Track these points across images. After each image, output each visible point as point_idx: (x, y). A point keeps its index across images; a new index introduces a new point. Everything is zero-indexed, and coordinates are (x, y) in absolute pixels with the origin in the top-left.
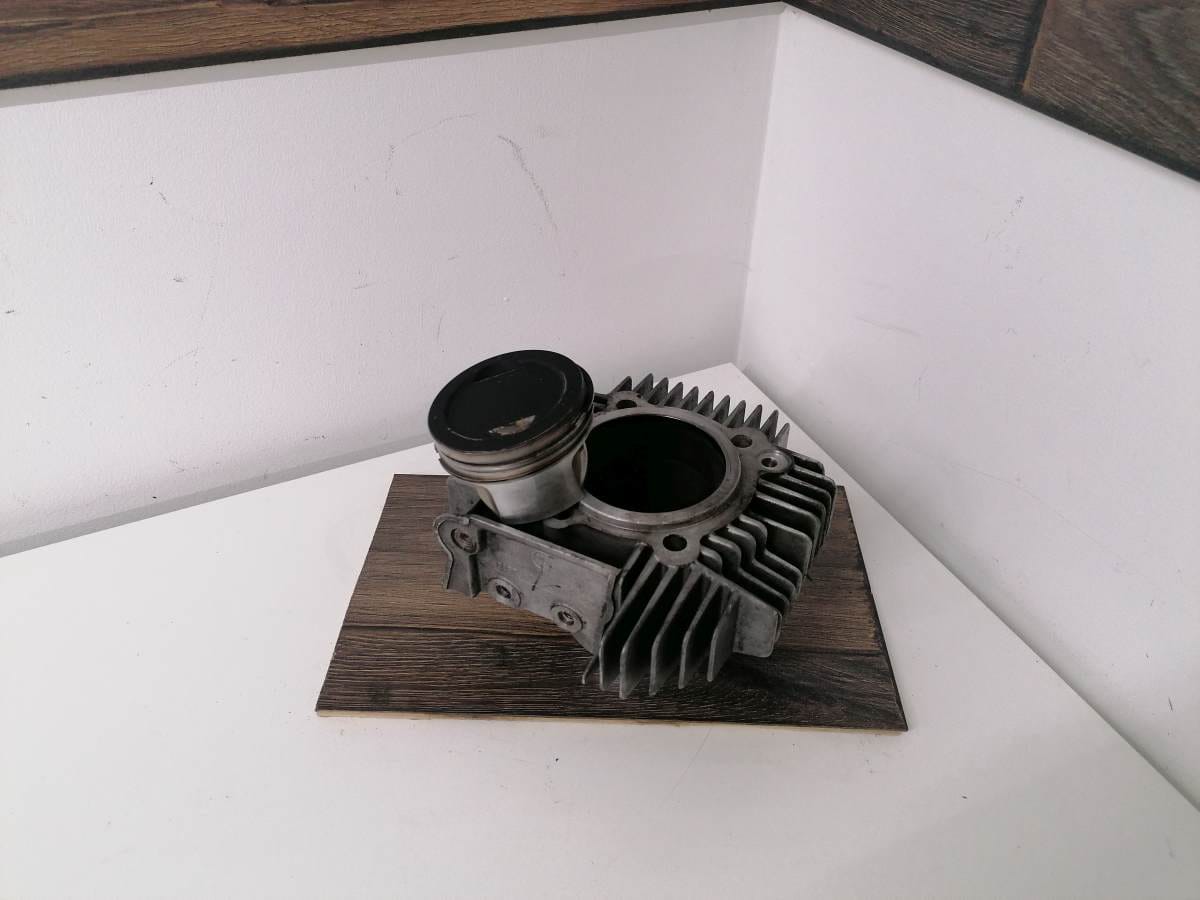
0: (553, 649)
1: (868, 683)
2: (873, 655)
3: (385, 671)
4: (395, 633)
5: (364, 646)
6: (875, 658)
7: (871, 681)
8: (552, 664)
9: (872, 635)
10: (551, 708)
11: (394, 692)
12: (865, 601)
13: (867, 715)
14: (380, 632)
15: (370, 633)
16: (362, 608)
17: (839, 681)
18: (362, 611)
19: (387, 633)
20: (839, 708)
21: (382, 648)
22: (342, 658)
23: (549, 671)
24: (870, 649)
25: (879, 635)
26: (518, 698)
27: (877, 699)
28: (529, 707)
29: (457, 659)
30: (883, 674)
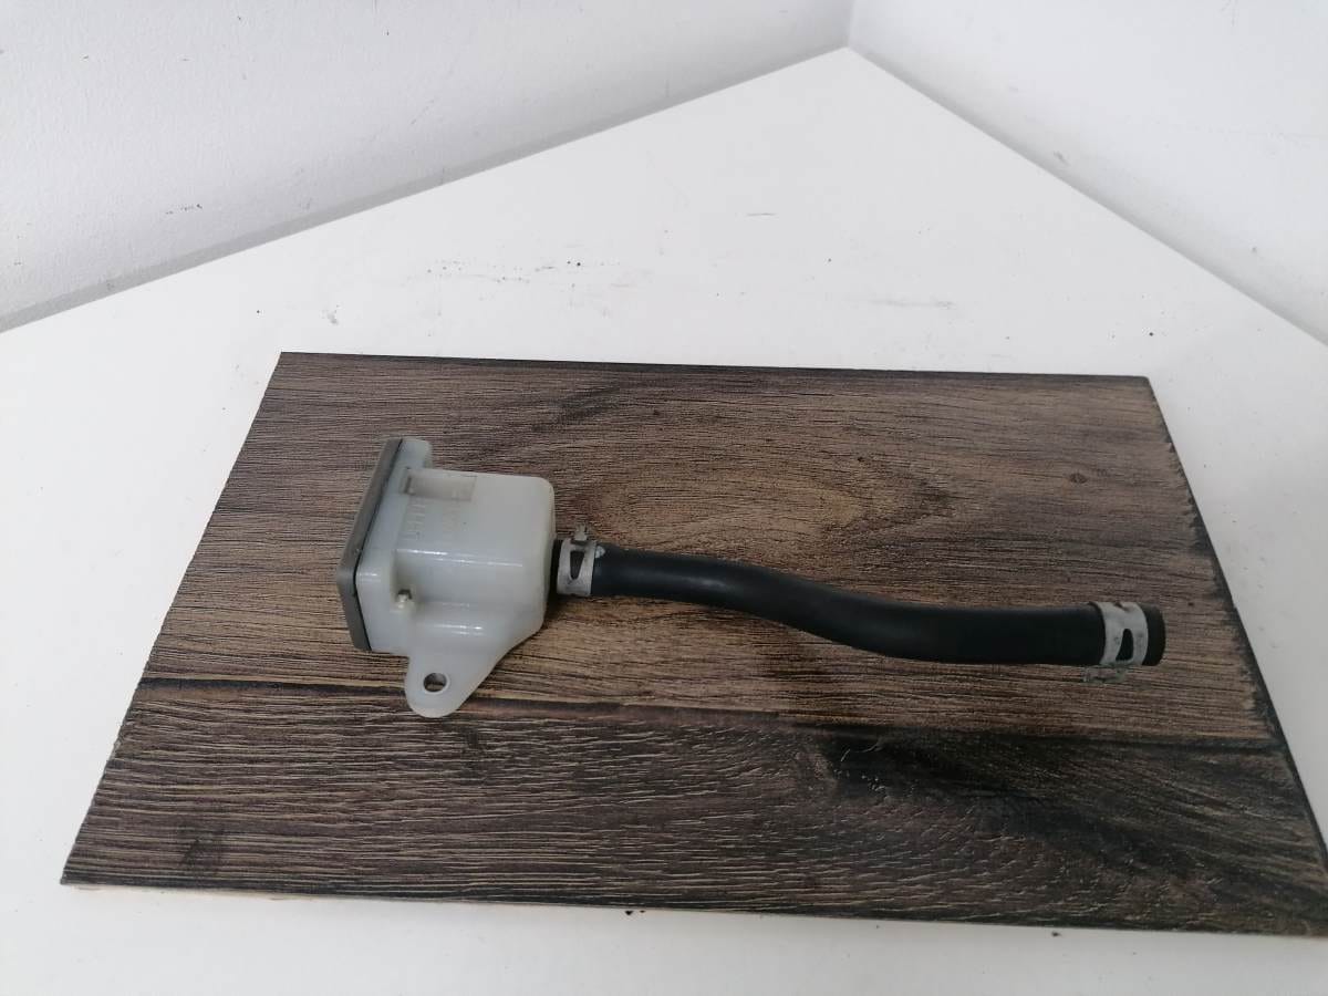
0: (580, 734)
1: (1257, 818)
2: (1258, 751)
3: (217, 790)
4: (248, 696)
5: (183, 728)
6: (1264, 759)
7: (1265, 813)
8: (579, 773)
9: (1249, 704)
10: (571, 882)
11: (231, 840)
12: (1225, 623)
13: (1267, 901)
14: (218, 695)
15: (196, 697)
16: (186, 638)
17: (1194, 815)
18: (186, 645)
19: (234, 696)
20: (1202, 883)
21: (219, 734)
22: (133, 757)
23: (571, 787)
24: (1248, 734)
25: (1264, 703)
26: (504, 855)
27: (1281, 859)
28: (526, 881)
29: (377, 758)
30: (1286, 795)
